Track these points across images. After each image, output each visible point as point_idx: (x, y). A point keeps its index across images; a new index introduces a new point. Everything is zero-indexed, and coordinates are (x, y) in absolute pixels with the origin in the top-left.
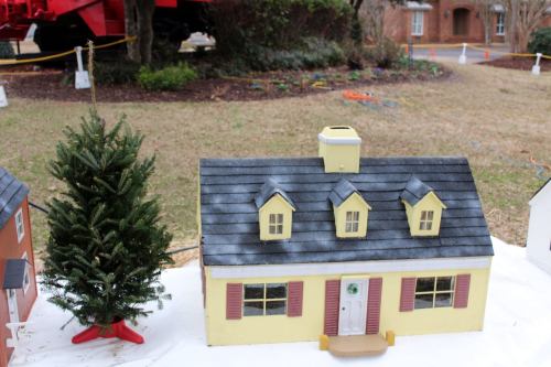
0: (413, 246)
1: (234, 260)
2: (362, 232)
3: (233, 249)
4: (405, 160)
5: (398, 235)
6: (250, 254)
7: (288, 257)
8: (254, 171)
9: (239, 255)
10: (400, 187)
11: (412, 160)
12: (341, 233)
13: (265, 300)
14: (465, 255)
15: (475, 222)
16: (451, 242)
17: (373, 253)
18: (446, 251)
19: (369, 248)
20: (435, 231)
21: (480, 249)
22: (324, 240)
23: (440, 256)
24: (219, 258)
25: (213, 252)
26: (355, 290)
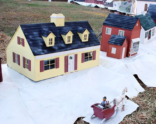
0: (83, 44)
1: (42, 53)
2: (71, 42)
3: (40, 50)
4: (74, 22)
5: (79, 42)
6: (45, 51)
7: (56, 51)
8: (37, 27)
9: (43, 52)
10: (76, 29)
11: (76, 22)
12: (66, 43)
13: (50, 65)
14: (95, 45)
15: (94, 37)
16: (91, 43)
17: (75, 47)
18: (91, 45)
19: (74, 46)
20: (87, 40)
21: (98, 44)
22: (63, 45)
23: (90, 46)
24: (38, 53)
25: (36, 52)
26: (72, 58)
